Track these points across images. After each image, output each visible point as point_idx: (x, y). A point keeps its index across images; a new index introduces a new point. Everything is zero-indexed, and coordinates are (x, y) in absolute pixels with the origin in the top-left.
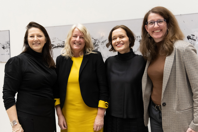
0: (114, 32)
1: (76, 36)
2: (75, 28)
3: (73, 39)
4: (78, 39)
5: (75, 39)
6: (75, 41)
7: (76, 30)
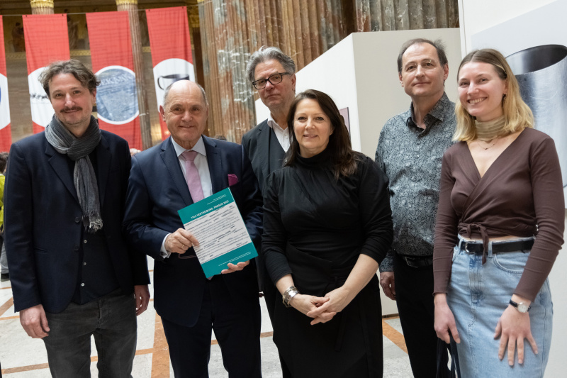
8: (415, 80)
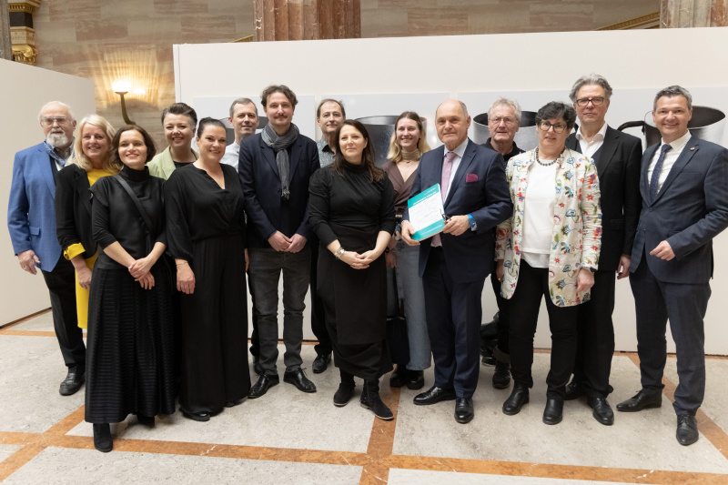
0: (124, 133)
1: (88, 137)
2: (84, 124)
3: (85, 141)
4: (92, 139)
5: (87, 141)
6: (89, 143)
7: (87, 125)
8: (329, 123)
